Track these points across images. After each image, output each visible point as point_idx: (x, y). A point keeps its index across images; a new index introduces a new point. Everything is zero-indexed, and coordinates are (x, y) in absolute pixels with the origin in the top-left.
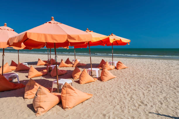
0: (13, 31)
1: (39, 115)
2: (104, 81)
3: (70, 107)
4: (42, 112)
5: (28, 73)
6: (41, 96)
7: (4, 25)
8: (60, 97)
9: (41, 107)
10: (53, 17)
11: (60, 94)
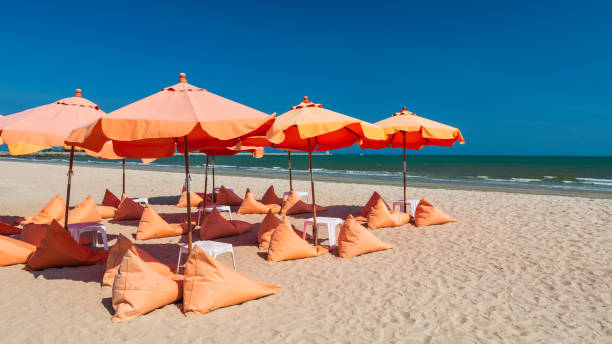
0: (97, 108)
1: (118, 320)
2: (344, 255)
3: (200, 308)
4: (127, 314)
5: (137, 225)
6: (129, 274)
7: (74, 94)
8: (181, 284)
9: (126, 302)
10: (182, 74)
11: (181, 277)
